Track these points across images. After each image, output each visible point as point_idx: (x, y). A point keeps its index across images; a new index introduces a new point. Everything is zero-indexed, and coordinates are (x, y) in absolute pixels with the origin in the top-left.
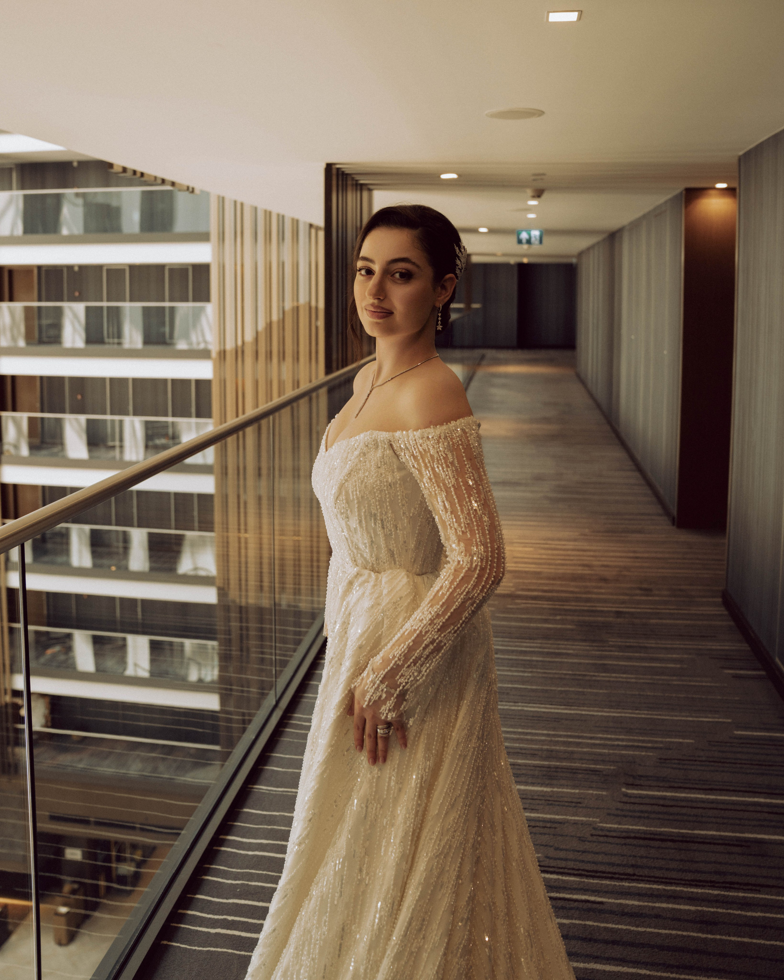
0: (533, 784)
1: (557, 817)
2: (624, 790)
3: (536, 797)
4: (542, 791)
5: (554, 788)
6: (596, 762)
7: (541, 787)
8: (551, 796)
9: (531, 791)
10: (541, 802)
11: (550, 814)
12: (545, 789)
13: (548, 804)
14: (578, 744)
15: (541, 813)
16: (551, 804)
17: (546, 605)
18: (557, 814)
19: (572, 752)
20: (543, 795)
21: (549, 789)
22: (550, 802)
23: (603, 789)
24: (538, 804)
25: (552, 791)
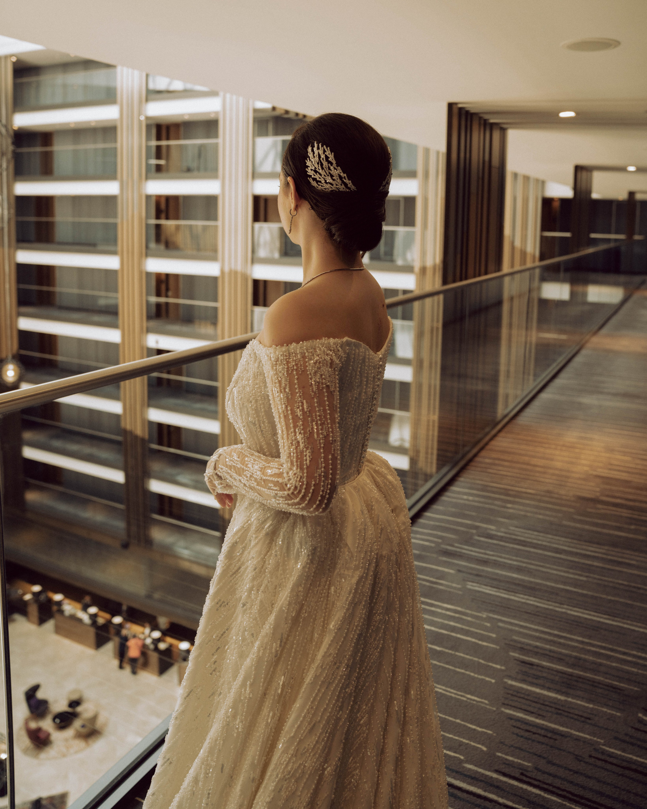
0: (549, 689)
1: (561, 728)
2: (640, 715)
3: (547, 703)
4: (556, 698)
5: (568, 697)
6: (620, 679)
7: (556, 693)
8: (562, 706)
9: (545, 695)
10: (550, 709)
11: (555, 724)
12: (559, 697)
13: (557, 714)
14: (608, 657)
15: (546, 721)
16: (560, 714)
17: (625, 513)
18: (562, 725)
19: (601, 664)
20: (556, 702)
21: (562, 698)
22: (560, 712)
23: (619, 710)
24: (547, 711)
25: (566, 701)
